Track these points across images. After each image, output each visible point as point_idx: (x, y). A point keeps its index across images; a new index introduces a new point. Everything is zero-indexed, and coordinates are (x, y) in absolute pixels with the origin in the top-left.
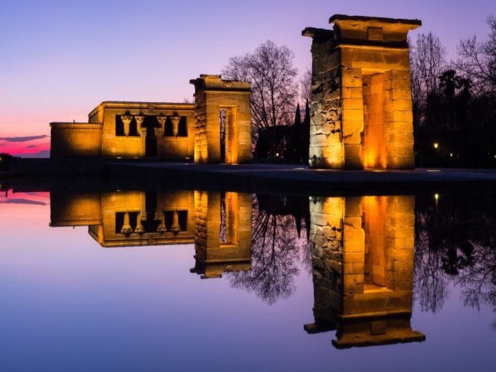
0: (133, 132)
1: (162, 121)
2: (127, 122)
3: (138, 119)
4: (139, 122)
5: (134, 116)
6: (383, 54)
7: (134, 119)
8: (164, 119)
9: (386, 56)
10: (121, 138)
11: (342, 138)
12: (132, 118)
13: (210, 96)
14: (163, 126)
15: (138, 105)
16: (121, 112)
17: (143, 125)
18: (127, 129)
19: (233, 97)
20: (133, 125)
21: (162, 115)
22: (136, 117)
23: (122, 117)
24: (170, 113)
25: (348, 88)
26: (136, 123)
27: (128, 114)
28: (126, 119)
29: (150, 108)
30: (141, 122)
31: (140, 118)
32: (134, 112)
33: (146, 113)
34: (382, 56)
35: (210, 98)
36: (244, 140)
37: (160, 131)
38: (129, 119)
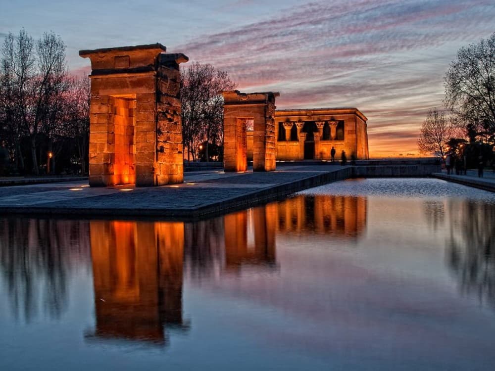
0: (294, 138)
1: (321, 126)
2: (288, 129)
4: (299, 128)
5: (294, 122)
6: (128, 80)
7: (294, 125)
8: (322, 124)
9: (131, 82)
10: (283, 143)
12: (292, 124)
13: (228, 110)
14: (322, 131)
15: (297, 113)
16: (282, 120)
17: (303, 130)
18: (288, 135)
19: (249, 109)
20: (294, 131)
21: (320, 121)
22: (296, 124)
23: (283, 124)
24: (327, 118)
25: (95, 114)
26: (296, 129)
27: (288, 121)
28: (287, 125)
29: (308, 114)
31: (299, 124)
32: (294, 119)
33: (305, 119)
34: (128, 82)
35: (228, 112)
36: (258, 149)
37: (318, 136)
38: (289, 125)
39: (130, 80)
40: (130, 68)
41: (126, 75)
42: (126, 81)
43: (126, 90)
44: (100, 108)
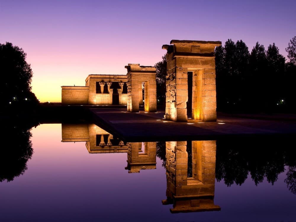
0: (106, 92)
1: (122, 85)
2: (102, 86)
3: (108, 84)
4: (109, 86)
5: (106, 82)
6: (200, 60)
7: (106, 84)
8: (123, 84)
9: (201, 61)
10: (99, 95)
11: (176, 105)
12: (105, 83)
13: (134, 75)
14: (122, 88)
15: (108, 77)
16: (99, 80)
17: (111, 88)
18: (102, 90)
19: (147, 76)
20: (106, 87)
21: (122, 82)
22: (107, 83)
23: (100, 83)
24: (126, 80)
25: (180, 79)
26: (107, 86)
27: (103, 81)
28: (101, 84)
29: (115, 78)
30: (110, 86)
32: (106, 80)
33: (113, 80)
35: (134, 76)
36: (152, 99)
37: (120, 91)
38: (103, 84)
39: (201, 60)
40: (201, 53)
41: (199, 57)
42: (198, 60)
43: (198, 66)
44: (182, 75)
